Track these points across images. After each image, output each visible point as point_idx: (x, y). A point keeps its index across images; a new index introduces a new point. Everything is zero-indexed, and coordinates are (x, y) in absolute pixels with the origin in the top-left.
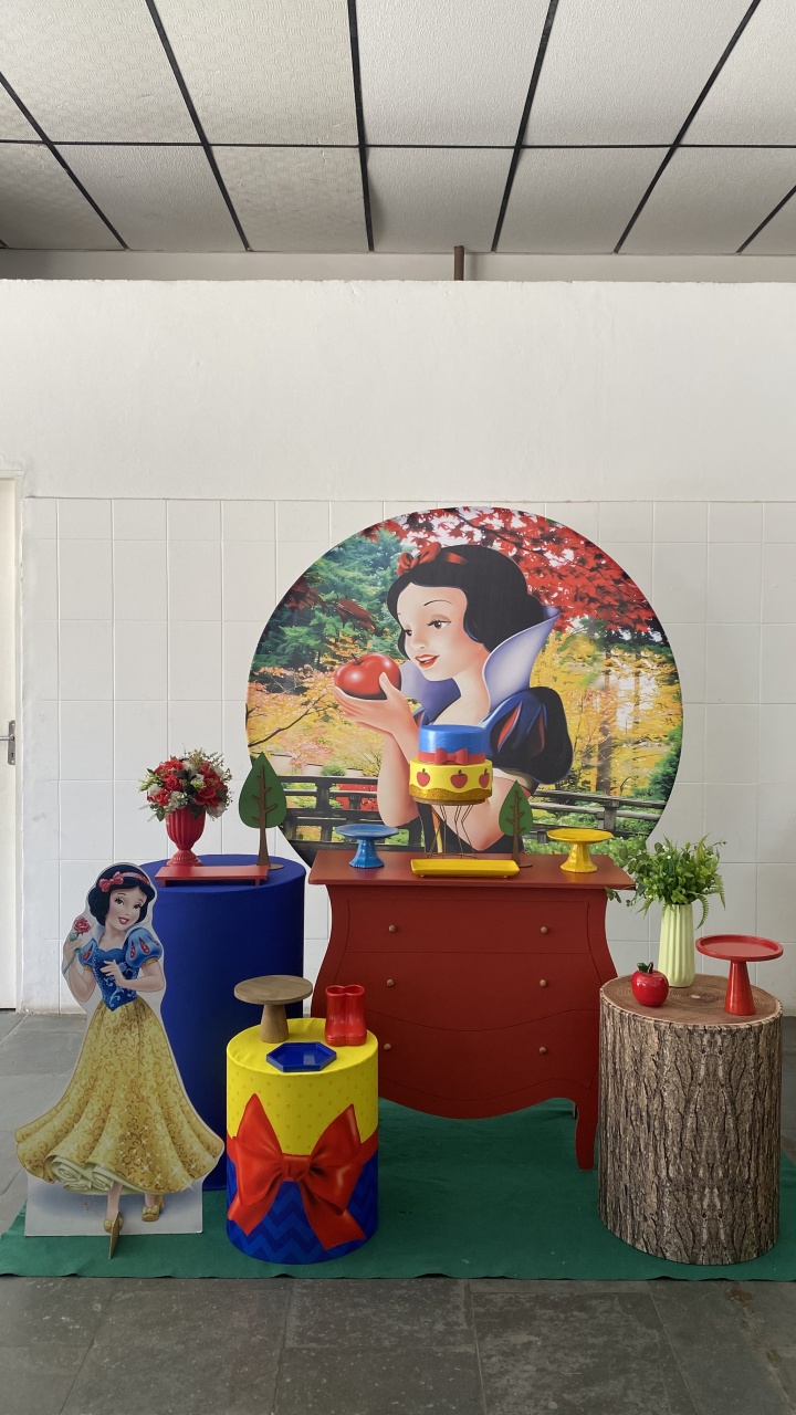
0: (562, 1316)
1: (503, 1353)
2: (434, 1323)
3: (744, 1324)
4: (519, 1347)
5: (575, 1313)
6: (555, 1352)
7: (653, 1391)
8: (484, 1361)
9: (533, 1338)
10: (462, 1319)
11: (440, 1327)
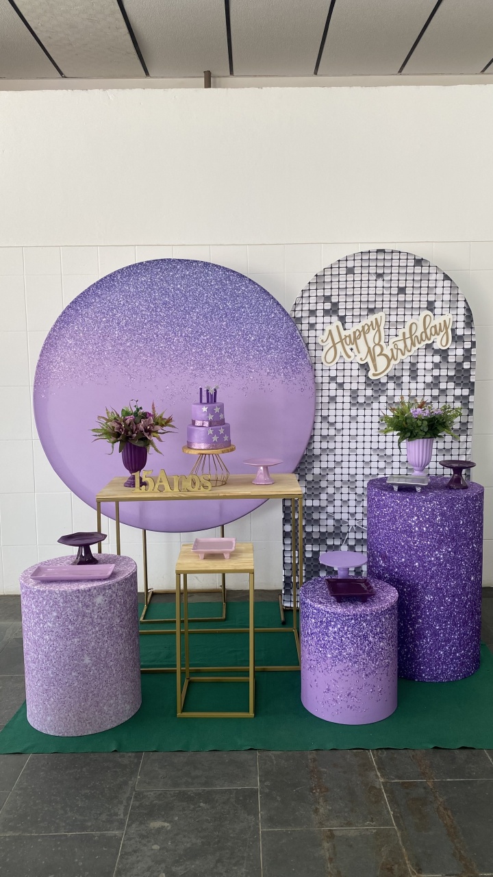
0: (192, 807)
1: (142, 837)
2: (100, 814)
3: (316, 811)
4: (153, 831)
5: (202, 804)
6: (177, 834)
7: (235, 865)
8: (126, 842)
9: (166, 824)
10: (121, 812)
11: (104, 817)
